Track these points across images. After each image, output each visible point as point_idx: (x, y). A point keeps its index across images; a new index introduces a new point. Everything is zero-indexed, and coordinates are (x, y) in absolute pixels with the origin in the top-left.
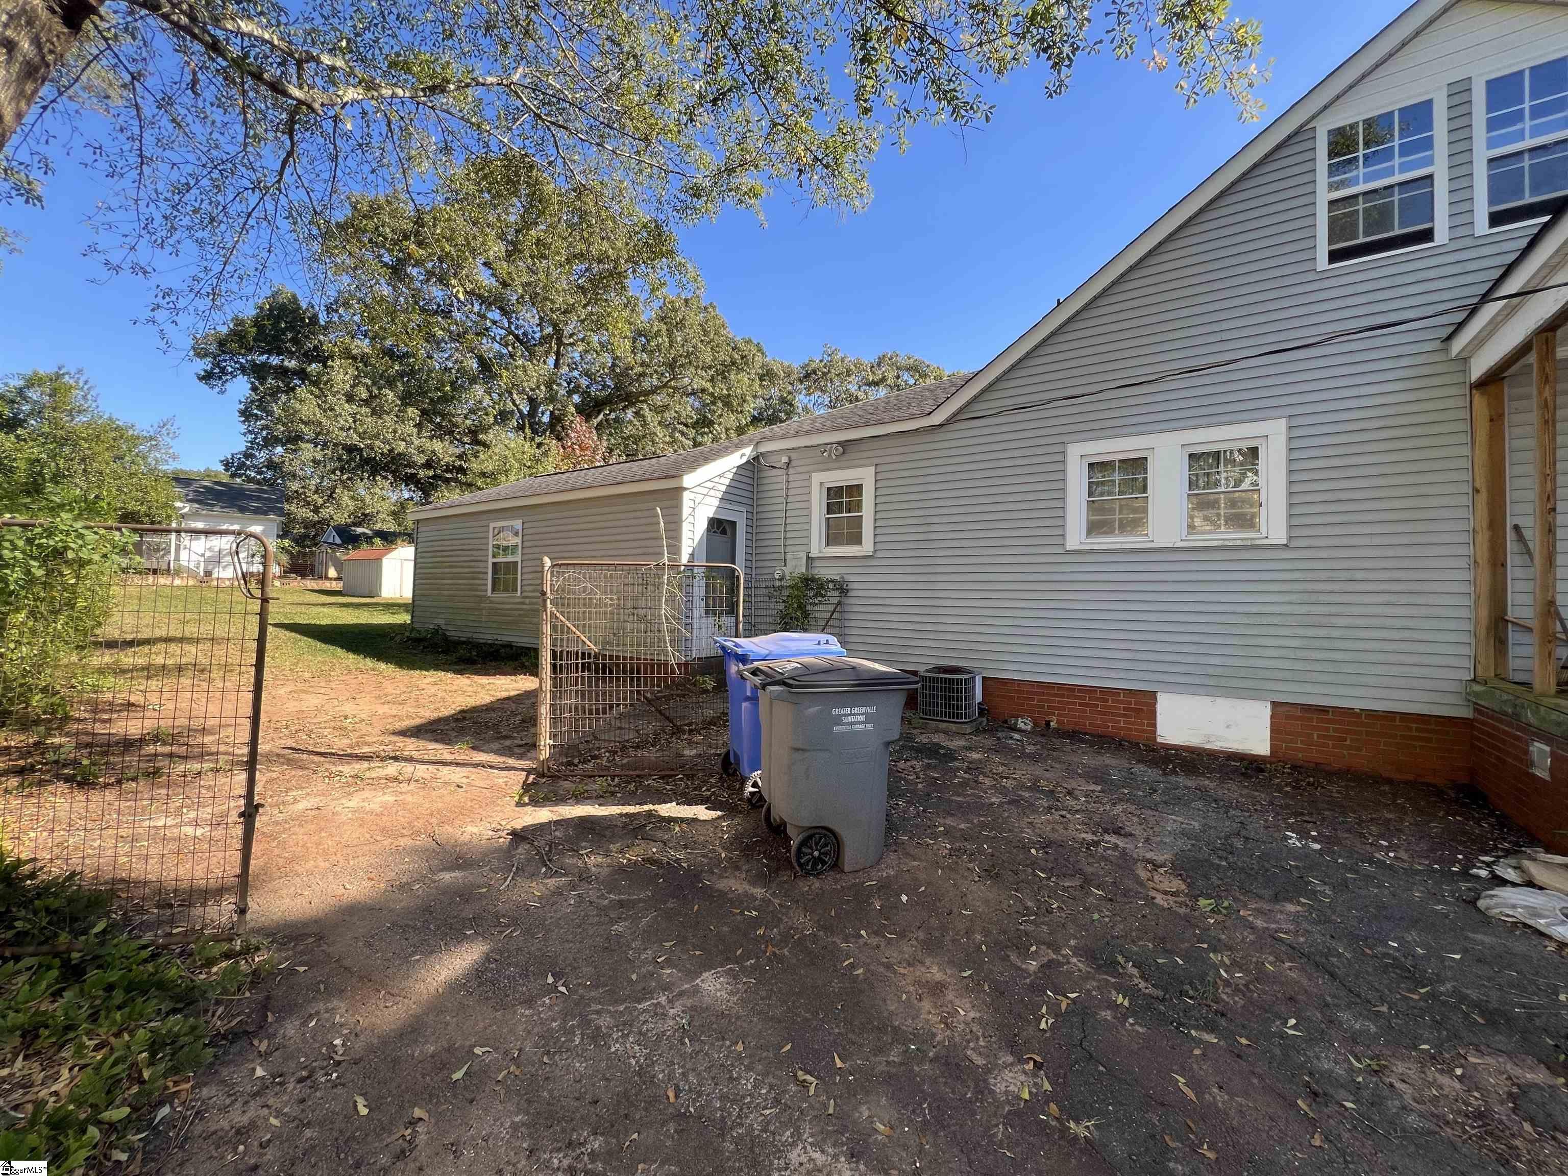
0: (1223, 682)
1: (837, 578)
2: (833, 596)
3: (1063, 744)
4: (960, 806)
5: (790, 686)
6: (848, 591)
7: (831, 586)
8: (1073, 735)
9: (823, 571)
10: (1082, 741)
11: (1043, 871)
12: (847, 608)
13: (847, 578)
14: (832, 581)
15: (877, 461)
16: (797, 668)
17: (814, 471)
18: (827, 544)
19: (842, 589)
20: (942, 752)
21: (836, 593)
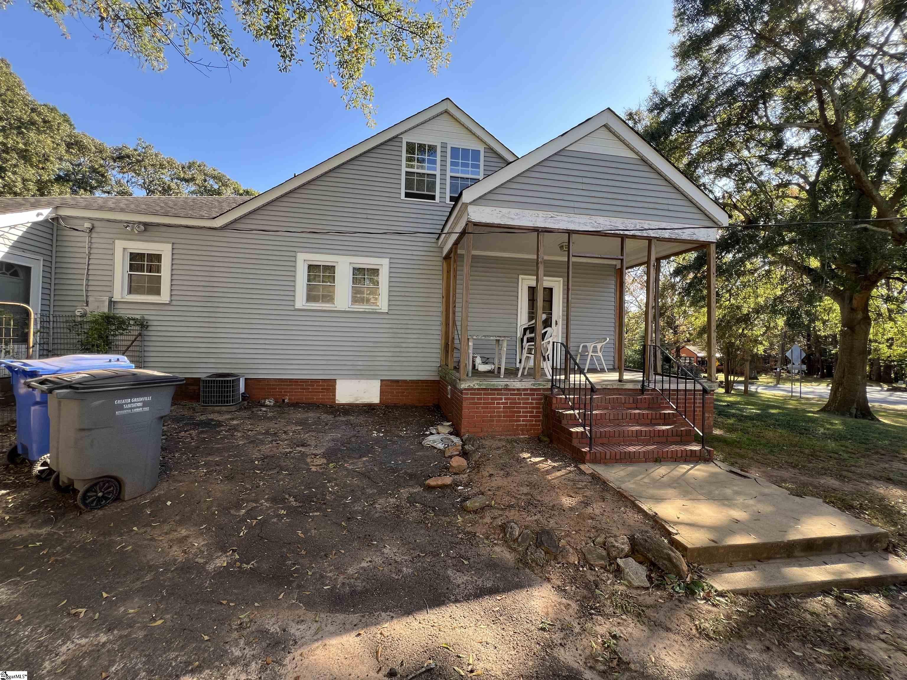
0: (363, 372)
1: (138, 317)
2: (135, 330)
3: (289, 410)
4: (218, 449)
5: (77, 388)
6: (148, 326)
7: (132, 322)
8: (295, 405)
9: (123, 312)
10: (300, 407)
11: (259, 470)
12: (147, 338)
13: (146, 317)
14: (133, 319)
15: (174, 241)
16: (85, 377)
17: (119, 239)
18: (130, 292)
19: (143, 324)
20: (213, 423)
21: (138, 328)
